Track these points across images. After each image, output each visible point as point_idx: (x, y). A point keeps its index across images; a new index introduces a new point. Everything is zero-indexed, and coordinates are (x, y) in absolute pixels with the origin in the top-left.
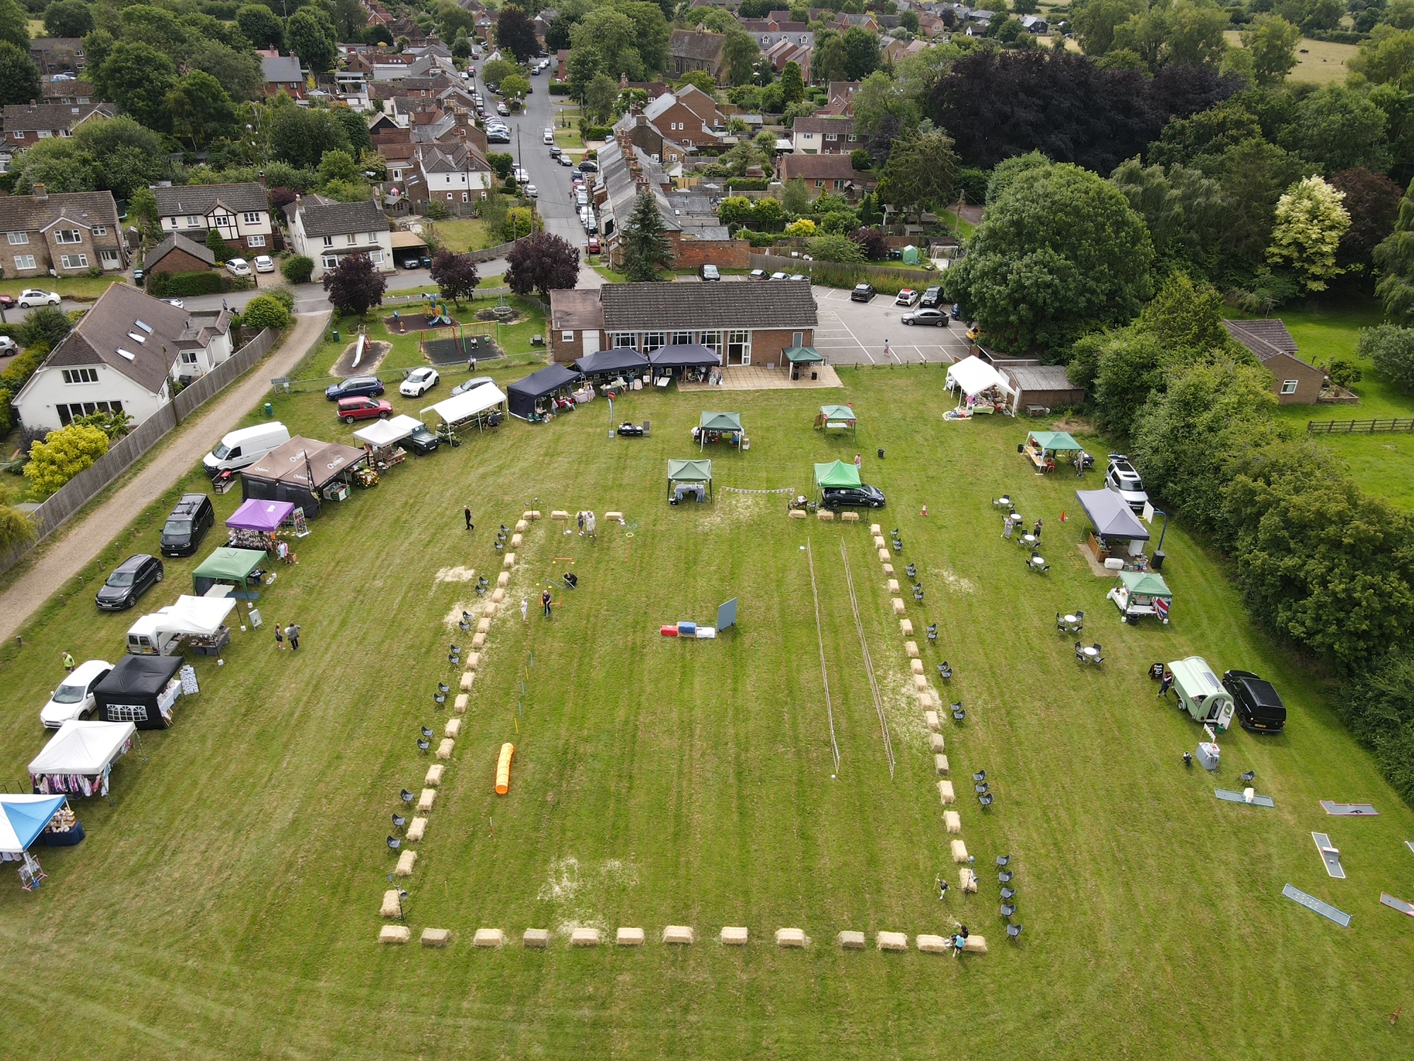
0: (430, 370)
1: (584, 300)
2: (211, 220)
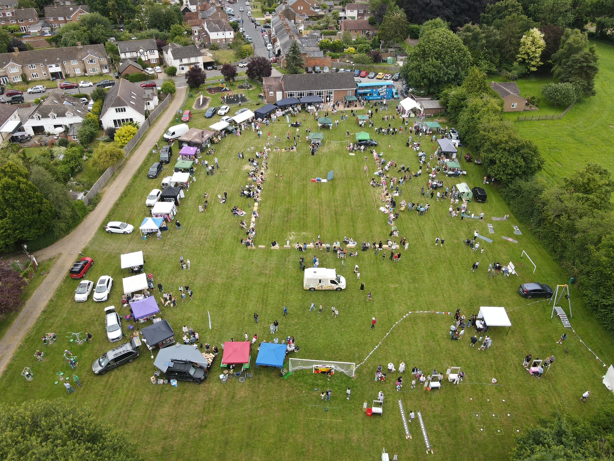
0: (226, 106)
1: (275, 81)
2: (138, 53)
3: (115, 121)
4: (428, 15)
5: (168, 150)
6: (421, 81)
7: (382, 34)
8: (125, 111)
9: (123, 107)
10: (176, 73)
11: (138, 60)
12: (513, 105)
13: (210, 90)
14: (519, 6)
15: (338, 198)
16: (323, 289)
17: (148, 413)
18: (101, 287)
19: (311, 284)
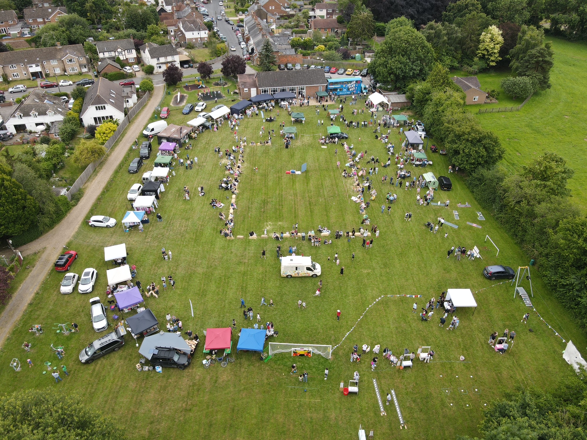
0: (203, 103)
1: (249, 78)
2: (117, 53)
3: (95, 119)
4: (393, 14)
5: (148, 146)
6: (388, 76)
7: (350, 32)
8: (105, 108)
9: (103, 105)
10: (153, 71)
11: (116, 60)
12: (475, 98)
13: (187, 87)
14: (478, 4)
15: (312, 189)
16: (300, 276)
17: (135, 399)
18: (85, 279)
19: (288, 272)
